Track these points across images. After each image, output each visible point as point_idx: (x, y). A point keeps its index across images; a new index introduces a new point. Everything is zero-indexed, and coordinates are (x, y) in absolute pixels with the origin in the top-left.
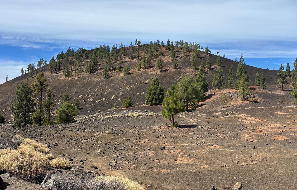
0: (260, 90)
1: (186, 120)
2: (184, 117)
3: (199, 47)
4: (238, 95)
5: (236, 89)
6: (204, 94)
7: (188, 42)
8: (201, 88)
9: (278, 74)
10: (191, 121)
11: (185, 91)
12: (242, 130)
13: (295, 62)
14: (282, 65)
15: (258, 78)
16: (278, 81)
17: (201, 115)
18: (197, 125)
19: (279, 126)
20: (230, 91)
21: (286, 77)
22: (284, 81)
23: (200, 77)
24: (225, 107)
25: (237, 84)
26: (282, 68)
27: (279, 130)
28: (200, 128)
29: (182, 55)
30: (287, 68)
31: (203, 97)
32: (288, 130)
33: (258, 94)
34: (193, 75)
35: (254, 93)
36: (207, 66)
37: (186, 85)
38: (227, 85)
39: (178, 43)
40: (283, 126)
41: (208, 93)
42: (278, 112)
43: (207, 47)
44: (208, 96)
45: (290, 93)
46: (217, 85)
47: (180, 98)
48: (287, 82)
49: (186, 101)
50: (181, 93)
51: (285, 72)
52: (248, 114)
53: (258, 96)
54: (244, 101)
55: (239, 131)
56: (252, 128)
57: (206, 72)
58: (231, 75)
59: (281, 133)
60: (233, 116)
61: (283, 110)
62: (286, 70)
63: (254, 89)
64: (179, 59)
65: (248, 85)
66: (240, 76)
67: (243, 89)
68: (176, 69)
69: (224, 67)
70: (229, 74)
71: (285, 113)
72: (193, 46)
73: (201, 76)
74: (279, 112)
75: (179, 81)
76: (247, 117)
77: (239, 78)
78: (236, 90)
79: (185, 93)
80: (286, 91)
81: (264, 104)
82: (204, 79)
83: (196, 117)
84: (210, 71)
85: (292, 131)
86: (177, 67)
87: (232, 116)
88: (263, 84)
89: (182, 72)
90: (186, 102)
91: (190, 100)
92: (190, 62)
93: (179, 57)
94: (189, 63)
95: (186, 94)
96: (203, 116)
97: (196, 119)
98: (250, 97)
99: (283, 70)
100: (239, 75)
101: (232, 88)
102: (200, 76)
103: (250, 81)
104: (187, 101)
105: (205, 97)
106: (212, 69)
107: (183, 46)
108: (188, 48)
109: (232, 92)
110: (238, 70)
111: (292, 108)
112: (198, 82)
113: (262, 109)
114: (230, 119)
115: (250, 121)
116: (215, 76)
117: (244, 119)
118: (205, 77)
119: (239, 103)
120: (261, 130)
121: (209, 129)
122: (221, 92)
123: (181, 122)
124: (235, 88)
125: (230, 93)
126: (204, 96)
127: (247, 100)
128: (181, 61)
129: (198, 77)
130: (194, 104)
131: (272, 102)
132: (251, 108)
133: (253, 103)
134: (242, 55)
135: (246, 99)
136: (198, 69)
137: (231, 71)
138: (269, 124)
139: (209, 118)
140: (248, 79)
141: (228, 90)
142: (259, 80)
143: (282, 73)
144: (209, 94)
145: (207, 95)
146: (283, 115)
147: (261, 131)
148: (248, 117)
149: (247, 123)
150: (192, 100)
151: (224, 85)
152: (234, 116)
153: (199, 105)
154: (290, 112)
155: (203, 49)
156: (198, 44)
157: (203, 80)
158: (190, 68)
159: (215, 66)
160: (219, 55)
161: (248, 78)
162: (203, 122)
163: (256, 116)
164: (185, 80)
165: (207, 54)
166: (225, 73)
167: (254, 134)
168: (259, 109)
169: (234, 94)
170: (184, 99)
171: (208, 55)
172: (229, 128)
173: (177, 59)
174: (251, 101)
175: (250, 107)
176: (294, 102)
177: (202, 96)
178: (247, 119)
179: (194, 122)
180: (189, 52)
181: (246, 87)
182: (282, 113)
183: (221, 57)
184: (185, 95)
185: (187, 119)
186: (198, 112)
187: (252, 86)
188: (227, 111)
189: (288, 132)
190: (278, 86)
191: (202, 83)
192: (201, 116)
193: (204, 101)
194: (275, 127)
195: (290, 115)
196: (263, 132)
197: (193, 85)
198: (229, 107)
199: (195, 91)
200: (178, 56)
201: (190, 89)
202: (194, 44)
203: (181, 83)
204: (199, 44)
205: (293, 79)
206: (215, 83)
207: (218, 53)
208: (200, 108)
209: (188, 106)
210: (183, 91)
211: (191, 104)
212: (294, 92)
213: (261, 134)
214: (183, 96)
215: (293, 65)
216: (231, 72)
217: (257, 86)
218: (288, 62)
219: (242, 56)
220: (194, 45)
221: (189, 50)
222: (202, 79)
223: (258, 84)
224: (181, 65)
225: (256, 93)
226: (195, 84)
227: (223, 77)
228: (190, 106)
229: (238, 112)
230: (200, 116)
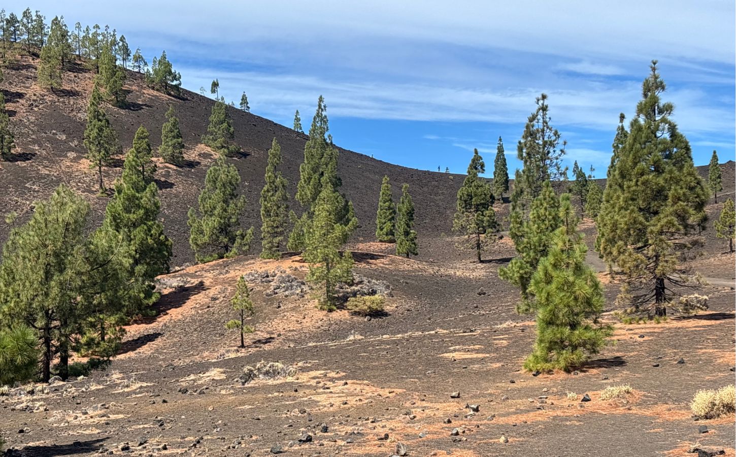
0: (393, 261)
1: (51, 419)
2: (38, 404)
3: (126, 51)
4: (303, 287)
5: (297, 258)
6: (149, 286)
7: (64, 21)
8: (134, 258)
9: (462, 192)
10: (76, 422)
11: (53, 275)
12: (309, 439)
13: (523, 141)
14: (476, 152)
15: (389, 208)
16: (462, 221)
17: (127, 386)
18: (101, 440)
19: (456, 409)
20: (272, 266)
21: (493, 203)
22: (485, 219)
23: (132, 203)
24: (245, 344)
25: (299, 235)
26: (477, 164)
27: (452, 425)
28: (114, 450)
29: (35, 89)
30: (496, 167)
31: (146, 301)
32: (485, 421)
33: (385, 278)
34: (99, 194)
35: (370, 276)
36: (165, 147)
37: (54, 241)
38: (258, 239)
39: (12, 21)
40: (467, 407)
41: (168, 283)
42: (455, 350)
43: (164, 57)
44: (170, 293)
45: (502, 270)
46: (214, 242)
47: (24, 313)
48: (496, 223)
49: (56, 323)
50: (27, 284)
51: (488, 181)
52: (339, 367)
53: (388, 287)
54: (330, 311)
55: (296, 448)
56: (349, 429)
57: (163, 179)
58: (272, 195)
59: (458, 438)
60: (276, 382)
61: (473, 341)
62: (495, 173)
63: (373, 257)
64: (20, 106)
65: (345, 239)
66: (314, 199)
67: (325, 259)
68: (7, 160)
69: (245, 155)
70: (265, 188)
71: (480, 356)
72: (94, 43)
73: (134, 196)
74: (459, 350)
75: (20, 222)
76: (334, 382)
77: (306, 208)
78: (297, 265)
79: (53, 283)
80: (492, 264)
81: (408, 320)
82: (151, 214)
83: (100, 401)
84: (179, 173)
85: (499, 427)
86: (9, 149)
87: (271, 382)
88: (407, 233)
89: (40, 177)
90: (56, 331)
91: (79, 316)
92: (83, 124)
93: (20, 96)
94: (75, 129)
95: (55, 291)
96: (136, 394)
97: (103, 412)
98: (355, 294)
99: (480, 175)
100: (308, 193)
101: (281, 252)
102: (128, 199)
103: (354, 220)
104: (65, 324)
105: (154, 299)
106: (191, 164)
107: (42, 42)
108: (65, 55)
109: (279, 274)
110: (305, 169)
111: (507, 331)
112: (118, 228)
113: (396, 343)
114: (260, 396)
115: (344, 399)
116: (204, 199)
117: (322, 390)
118: (155, 204)
119: (307, 323)
120: (382, 432)
121: (159, 450)
122: (232, 274)
123: (21, 431)
124: (291, 255)
125: (270, 278)
126: (148, 294)
127: (341, 307)
128: (32, 119)
129: (118, 203)
130: (103, 339)
131: (438, 310)
132: (355, 342)
133: (366, 320)
134: (321, 99)
135: (337, 301)
136: (119, 164)
137: (276, 177)
138: (419, 403)
139: (164, 401)
140: (348, 211)
141: (259, 266)
142: (393, 218)
143: (478, 187)
144: (175, 284)
145: (166, 292)
146: (472, 361)
147: (383, 436)
148: (340, 379)
149: (331, 409)
150: (90, 319)
151: (245, 241)
152: (279, 380)
153: (124, 339)
154: (497, 349)
155: (146, 64)
156: (118, 39)
157: (146, 219)
158: (79, 158)
159: (202, 148)
160: (220, 98)
161: (346, 208)
162: (136, 422)
163: (368, 373)
164: (50, 218)
165: (165, 87)
166: (250, 186)
167: (355, 451)
168: (382, 342)
169: (289, 282)
170: (47, 312)
171: (170, 94)
172: (254, 438)
173: (11, 109)
174: (357, 309)
175: (352, 338)
176: (518, 308)
177: (142, 295)
178: (331, 392)
179: (87, 426)
180: (72, 75)
181: (337, 247)
182: (468, 356)
183: (230, 109)
184: (52, 295)
185: (57, 414)
186: (116, 376)
187: (362, 242)
188: (250, 359)
189: (484, 434)
190: (463, 243)
191: (139, 233)
192: (129, 394)
193: (150, 319)
194: (440, 414)
195: (498, 360)
196: (388, 441)
197: (91, 243)
198: (266, 343)
199: (106, 271)
200: (14, 90)
201: (77, 261)
202: (99, 35)
203: (31, 233)
204: (122, 39)
205: (514, 209)
206: (202, 232)
207: (215, 85)
208: (132, 354)
209: (66, 351)
210: (42, 272)
211: (83, 340)
212: (516, 263)
213: (383, 449)
214: (40, 298)
215: (516, 153)
216: (274, 182)
217: (384, 246)
218: (500, 140)
219: (320, 106)
220: (100, 38)
221: (73, 66)
222: (142, 212)
223: (387, 234)
224: (34, 142)
225: (380, 275)
226: (101, 239)
227: (239, 205)
228: (76, 349)
229: (300, 364)
230: (122, 394)
